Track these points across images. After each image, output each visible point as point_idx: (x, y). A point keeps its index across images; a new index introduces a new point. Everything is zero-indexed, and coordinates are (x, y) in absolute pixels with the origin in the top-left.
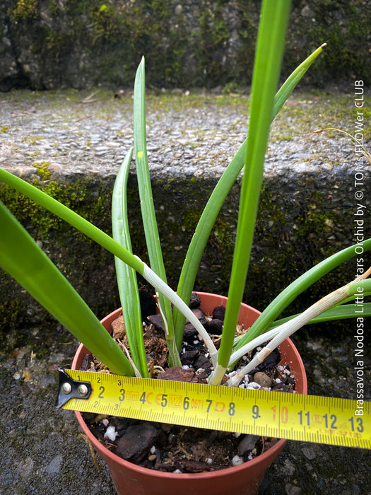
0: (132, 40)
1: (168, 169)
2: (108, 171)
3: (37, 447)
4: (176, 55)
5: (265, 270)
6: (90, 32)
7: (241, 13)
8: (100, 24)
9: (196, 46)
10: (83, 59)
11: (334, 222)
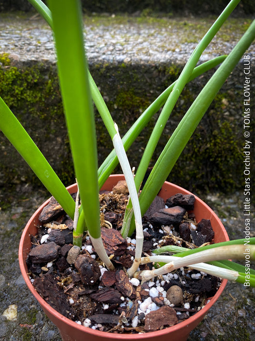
1: (104, 57)
3: (7, 268)
11: (229, 101)
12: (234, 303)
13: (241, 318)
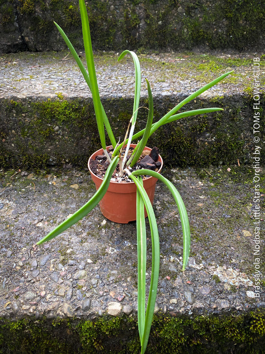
4: (111, 33)
6: (63, 19)
7: (146, 10)
8: (69, 15)
9: (122, 27)
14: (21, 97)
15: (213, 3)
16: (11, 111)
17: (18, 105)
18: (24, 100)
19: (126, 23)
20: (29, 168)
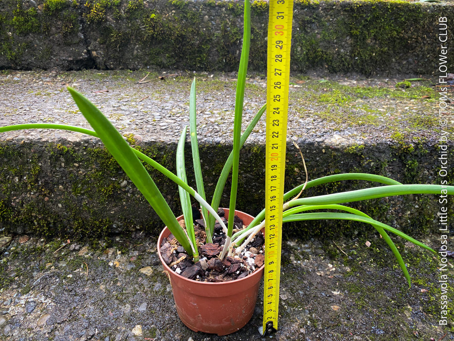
0: (173, 38)
1: (205, 139)
2: (171, 140)
3: (131, 299)
4: (204, 49)
5: (261, 197)
6: (142, 31)
8: (150, 26)
9: (218, 43)
10: (137, 49)
11: (299, 170)
12: (298, 324)
13: (302, 334)
14: (72, 141)
15: (335, 17)
16: (57, 159)
17: (68, 151)
18: (78, 144)
19: (223, 38)
20: (82, 238)
